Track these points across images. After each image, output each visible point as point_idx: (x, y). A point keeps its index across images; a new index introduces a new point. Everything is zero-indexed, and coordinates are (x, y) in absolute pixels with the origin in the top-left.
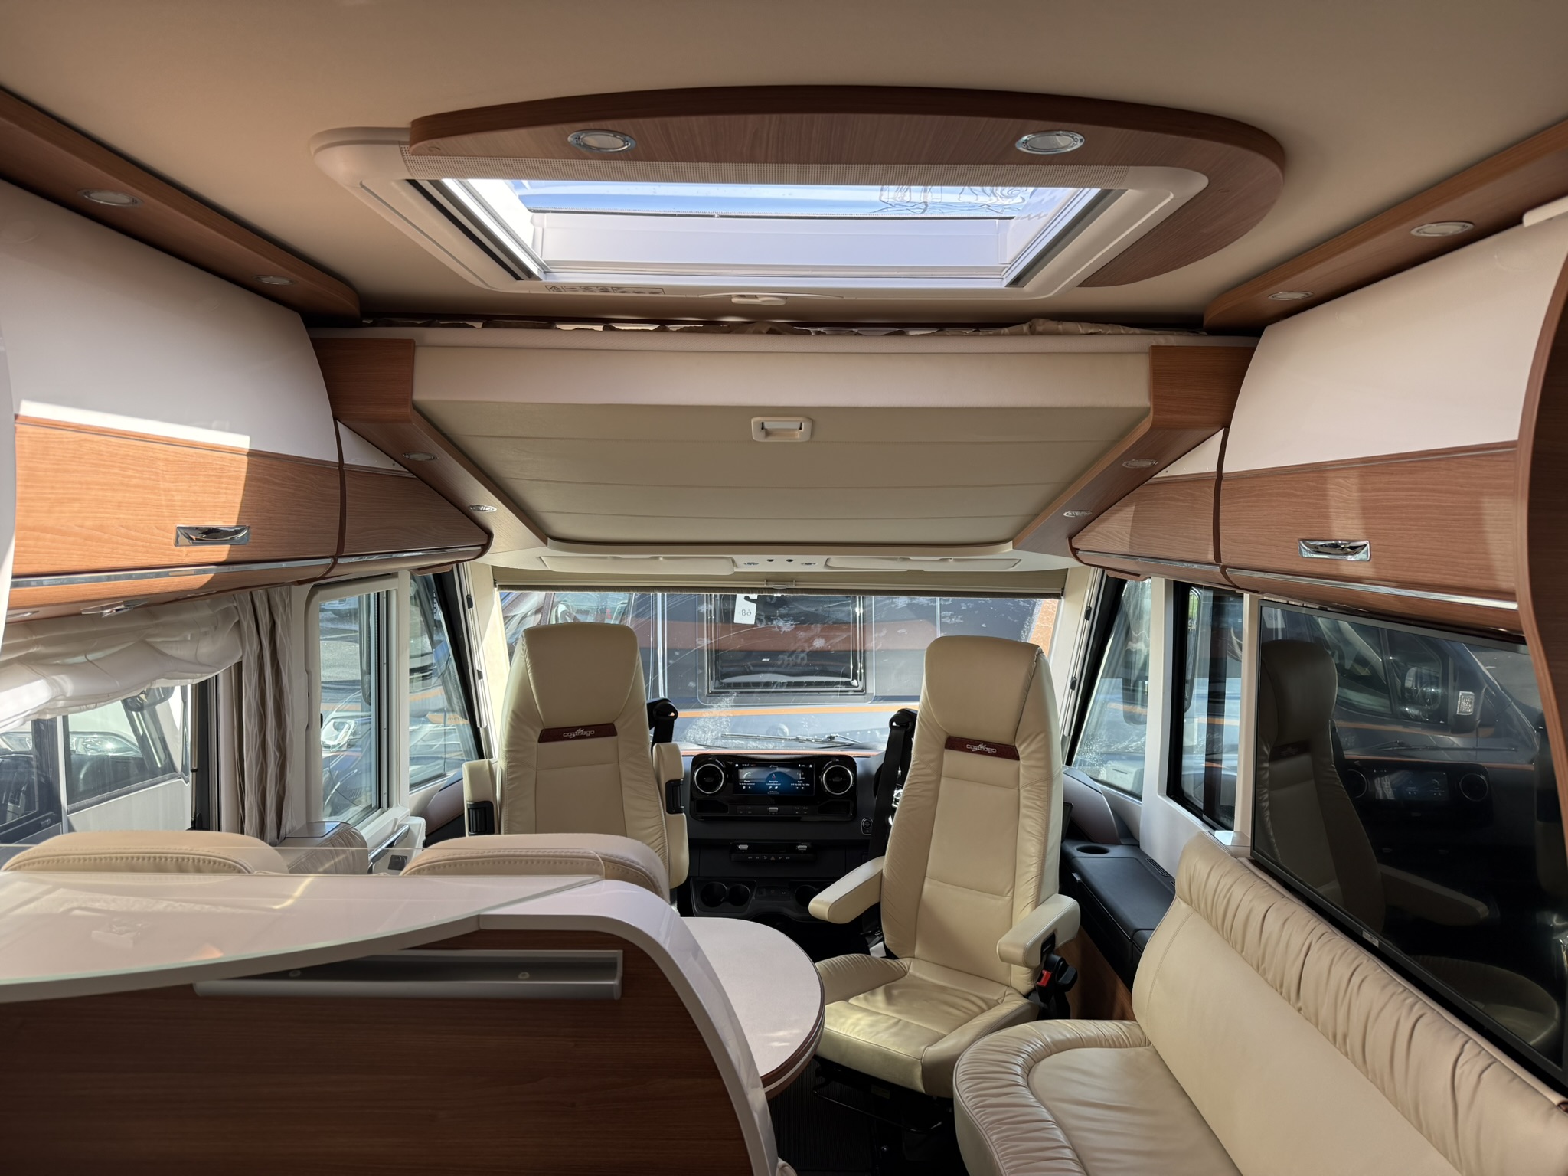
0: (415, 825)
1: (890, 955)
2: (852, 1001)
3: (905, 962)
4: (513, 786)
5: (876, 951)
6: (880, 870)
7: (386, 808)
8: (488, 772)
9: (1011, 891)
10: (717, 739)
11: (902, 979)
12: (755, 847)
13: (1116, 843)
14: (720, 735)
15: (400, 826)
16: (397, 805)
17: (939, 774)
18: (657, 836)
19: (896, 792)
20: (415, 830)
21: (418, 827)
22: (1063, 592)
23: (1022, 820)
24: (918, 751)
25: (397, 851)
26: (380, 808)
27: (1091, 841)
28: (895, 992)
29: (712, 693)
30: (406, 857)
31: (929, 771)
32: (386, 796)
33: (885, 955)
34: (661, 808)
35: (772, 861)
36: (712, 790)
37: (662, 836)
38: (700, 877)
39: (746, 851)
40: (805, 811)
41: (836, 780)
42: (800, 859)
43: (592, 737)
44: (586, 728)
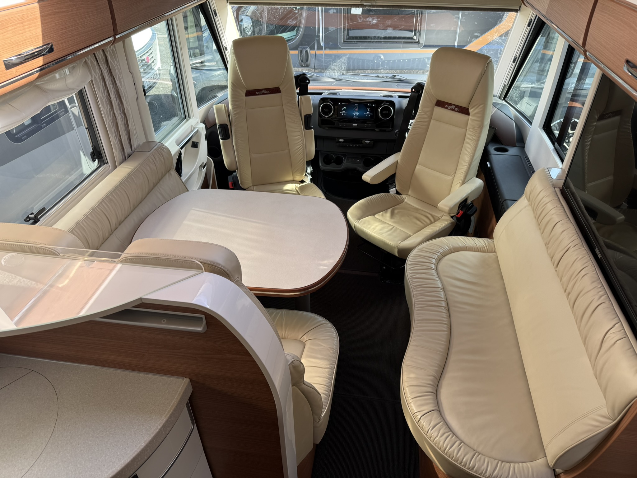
0: (199, 128)
1: (398, 193)
2: (377, 216)
3: (404, 196)
4: (236, 117)
5: (392, 191)
6: (397, 159)
7: (189, 119)
8: (224, 110)
9: (454, 175)
10: (340, 75)
11: (400, 205)
12: (346, 141)
13: (514, 146)
14: (341, 74)
15: (194, 128)
16: (193, 118)
17: (431, 118)
18: (300, 140)
19: (411, 121)
20: (200, 130)
21: (201, 129)
22: (520, 8)
23: (465, 144)
24: (422, 106)
25: (194, 140)
26: (186, 118)
27: (502, 144)
28: (396, 211)
29: (345, 42)
30: (198, 142)
31: (425, 116)
32: (187, 113)
33: (396, 193)
34: (302, 127)
35: (354, 147)
36: (328, 115)
37: (303, 140)
38: (323, 151)
39: (342, 142)
40: (370, 126)
41: (385, 112)
42: (367, 146)
43: (269, 93)
44: (267, 90)
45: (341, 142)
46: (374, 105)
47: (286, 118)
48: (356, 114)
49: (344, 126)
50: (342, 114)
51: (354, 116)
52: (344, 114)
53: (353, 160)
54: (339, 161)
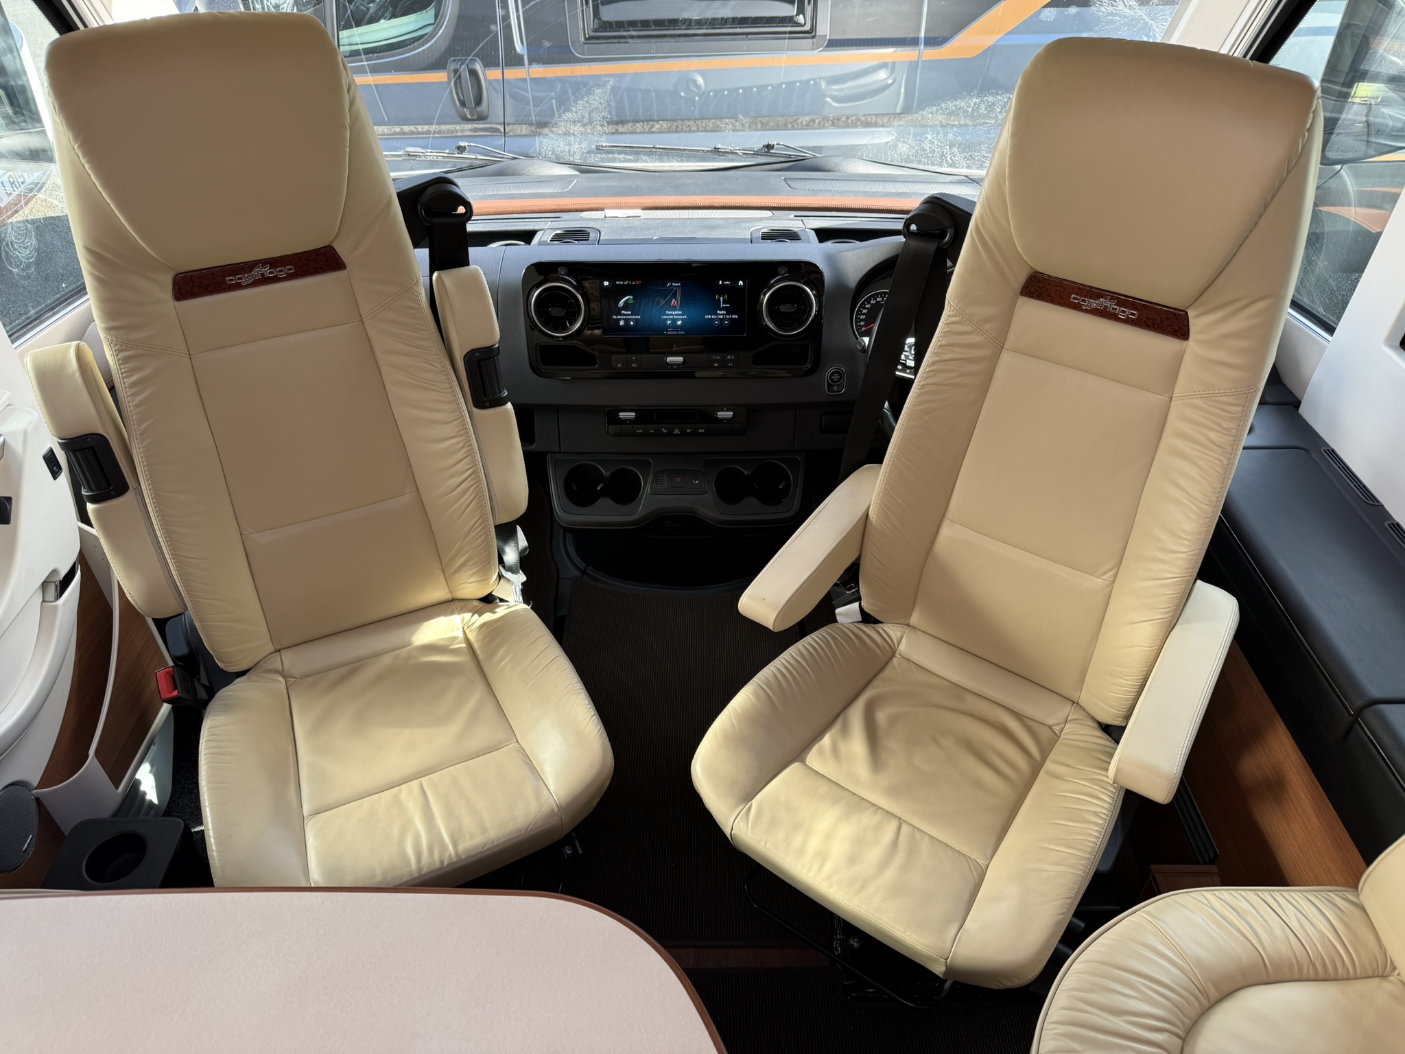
1: (867, 618)
2: (813, 761)
3: (892, 631)
4: (139, 398)
5: (844, 614)
8: (78, 374)
9: (1115, 569)
12: (646, 415)
17: (999, 345)
18: (460, 455)
20: (16, 445)
24: (962, 297)
29: (591, 38)
30: (8, 500)
31: (976, 338)
33: (861, 620)
34: (460, 401)
35: (676, 435)
36: (565, 328)
37: (470, 453)
38: (560, 452)
39: (631, 421)
40: (730, 361)
41: (784, 308)
42: (724, 429)
43: (290, 277)
44: (273, 262)
45: (624, 421)
46: (741, 283)
47: (384, 369)
48: (674, 321)
49: (634, 365)
50: (622, 323)
51: (666, 328)
52: (627, 321)
53: (678, 480)
54: (625, 490)
